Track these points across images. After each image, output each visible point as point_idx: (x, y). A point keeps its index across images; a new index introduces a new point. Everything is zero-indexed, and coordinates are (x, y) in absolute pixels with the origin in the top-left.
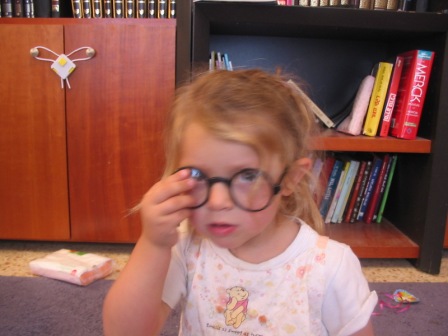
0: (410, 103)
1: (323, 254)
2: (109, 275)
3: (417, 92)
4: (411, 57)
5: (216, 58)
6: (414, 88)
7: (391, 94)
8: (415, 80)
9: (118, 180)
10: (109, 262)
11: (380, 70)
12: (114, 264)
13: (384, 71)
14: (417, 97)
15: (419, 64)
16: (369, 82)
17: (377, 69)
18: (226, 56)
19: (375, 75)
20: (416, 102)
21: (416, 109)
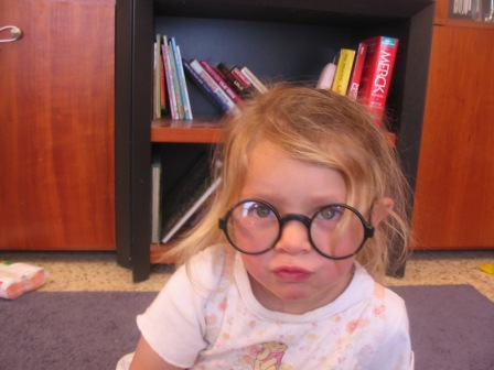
0: (374, 93)
1: (383, 306)
2: (41, 287)
3: (381, 82)
4: (374, 44)
5: (162, 42)
6: (378, 77)
7: (354, 84)
8: (379, 69)
9: (51, 179)
10: (41, 272)
11: (341, 57)
12: (47, 274)
13: (345, 58)
14: (380, 86)
15: (382, 52)
16: (330, 70)
17: (338, 56)
18: (173, 39)
19: (336, 64)
20: (379, 92)
21: (380, 100)
